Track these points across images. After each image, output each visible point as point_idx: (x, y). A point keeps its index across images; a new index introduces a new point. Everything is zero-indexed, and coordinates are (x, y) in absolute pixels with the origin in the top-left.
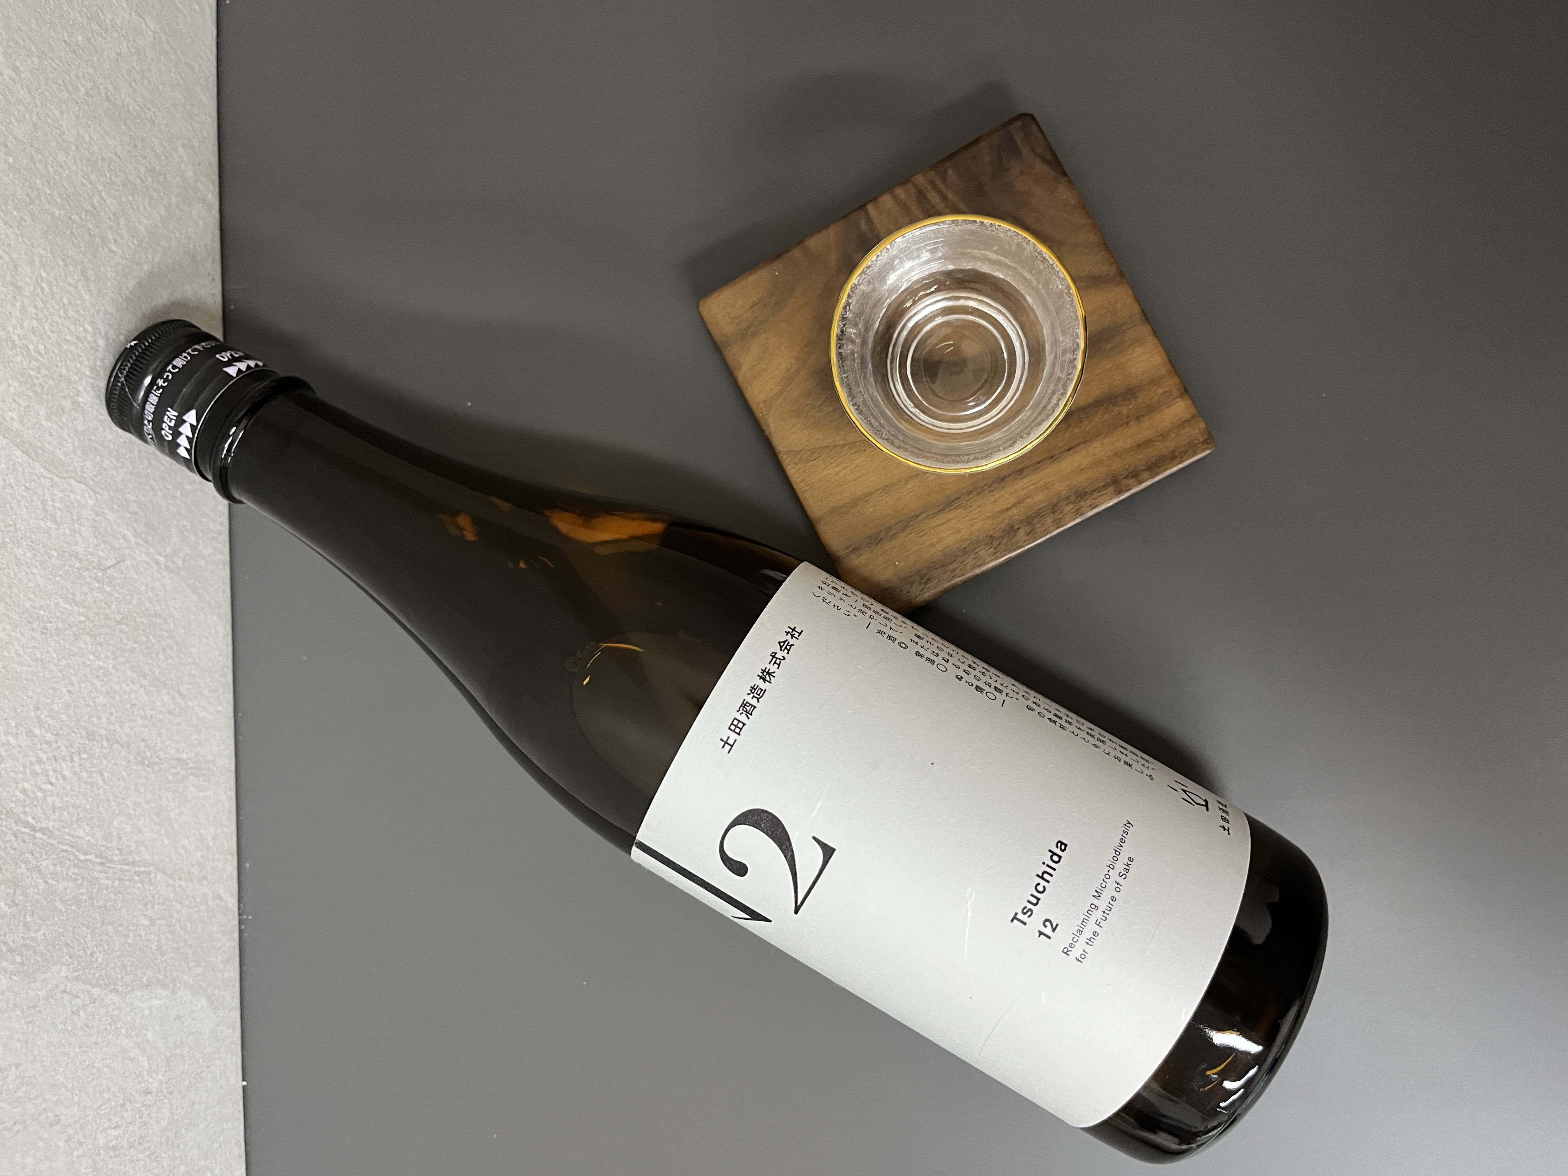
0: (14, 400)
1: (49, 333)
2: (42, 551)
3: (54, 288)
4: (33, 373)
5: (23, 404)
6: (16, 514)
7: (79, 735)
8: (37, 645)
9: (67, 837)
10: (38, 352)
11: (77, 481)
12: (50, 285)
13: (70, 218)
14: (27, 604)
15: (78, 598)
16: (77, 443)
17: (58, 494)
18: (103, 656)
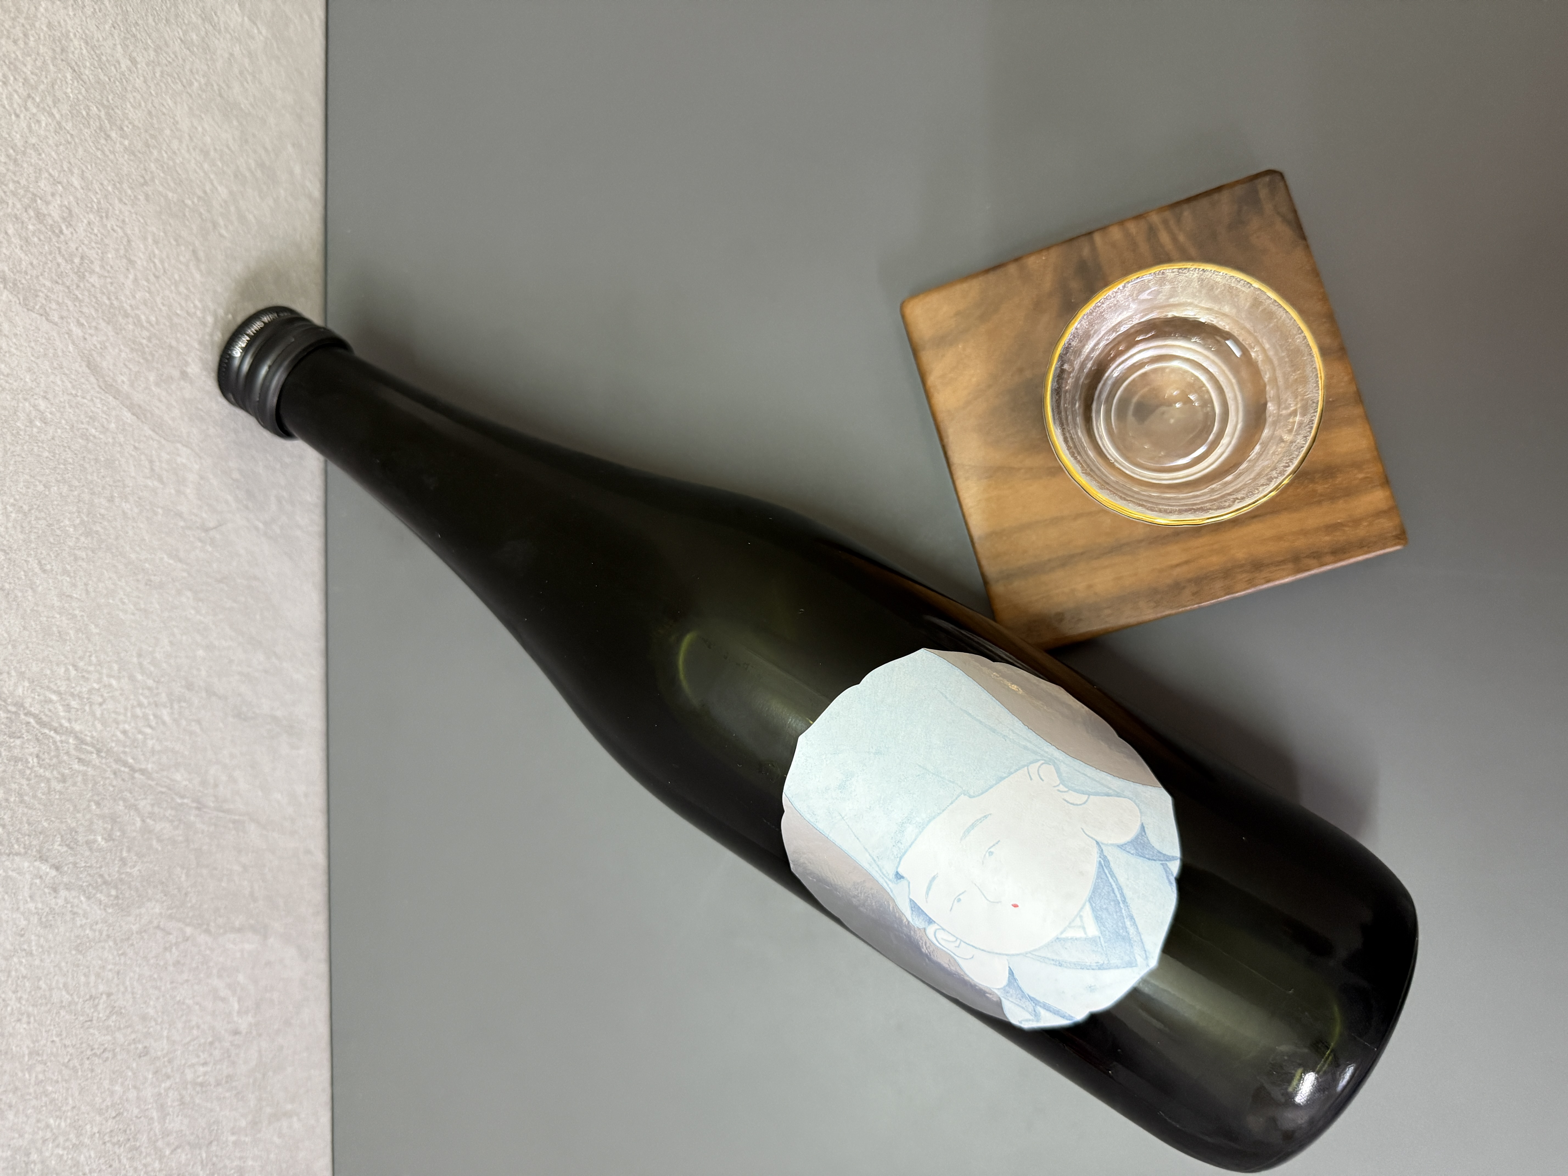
0: (125, 364)
1: (160, 306)
2: (148, 508)
3: (166, 265)
4: (144, 342)
5: (133, 369)
6: (124, 471)
7: (179, 684)
8: (141, 595)
9: (165, 780)
10: (149, 322)
11: (184, 446)
12: (162, 261)
13: (183, 201)
14: (133, 556)
15: (182, 554)
16: (184, 410)
17: (165, 456)
18: (204, 612)
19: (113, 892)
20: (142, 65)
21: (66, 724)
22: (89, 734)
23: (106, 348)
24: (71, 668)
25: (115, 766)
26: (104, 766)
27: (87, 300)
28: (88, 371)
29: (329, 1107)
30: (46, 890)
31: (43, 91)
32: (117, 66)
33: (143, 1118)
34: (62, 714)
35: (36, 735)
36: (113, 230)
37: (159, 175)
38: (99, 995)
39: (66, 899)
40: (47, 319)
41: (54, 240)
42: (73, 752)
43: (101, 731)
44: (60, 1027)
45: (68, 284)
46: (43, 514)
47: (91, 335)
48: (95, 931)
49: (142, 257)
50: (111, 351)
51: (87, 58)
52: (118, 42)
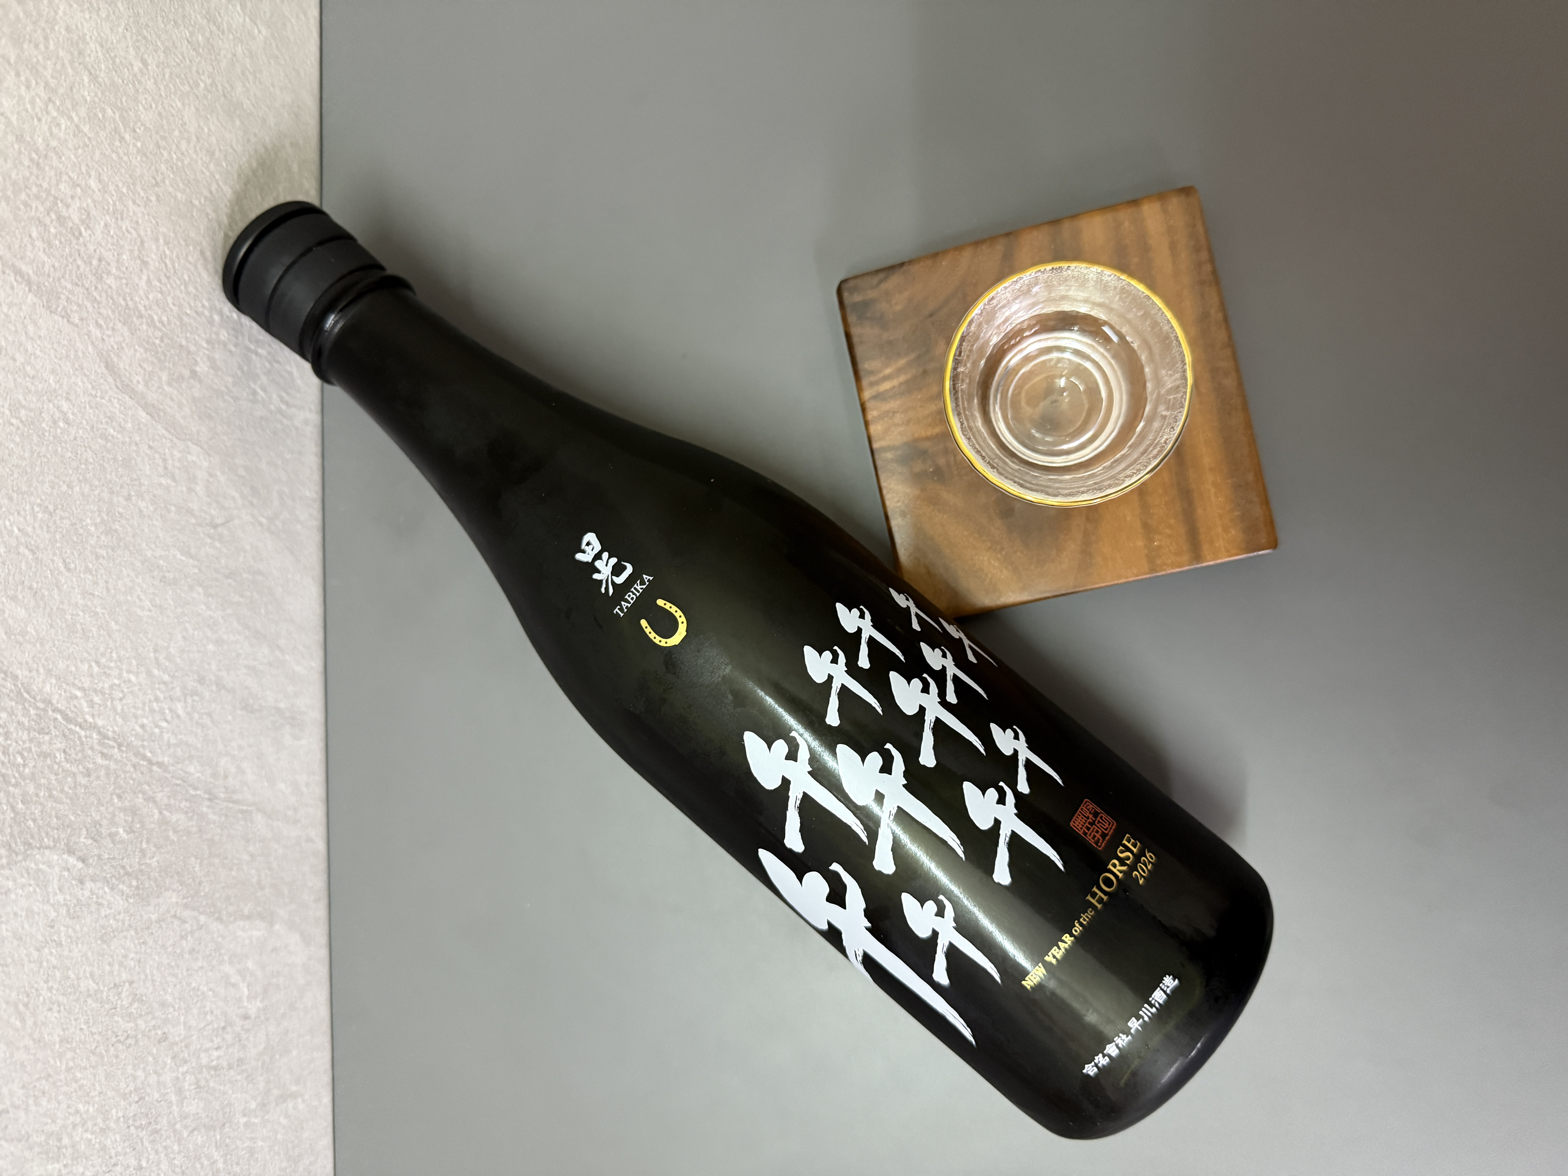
0: (140, 365)
1: (171, 306)
2: (162, 505)
3: (176, 265)
4: (157, 342)
5: (147, 369)
6: (140, 470)
7: (191, 678)
8: (156, 592)
9: (180, 772)
10: (161, 322)
11: (194, 444)
12: (172, 262)
13: (191, 202)
14: (149, 554)
15: (193, 551)
16: (194, 408)
17: (177, 455)
18: (213, 607)
19: (134, 883)
20: (152, 67)
21: (90, 720)
22: (111, 729)
23: (122, 348)
24: (93, 664)
25: (134, 760)
26: (125, 760)
27: (104, 301)
28: (105, 372)
29: (330, 1088)
30: (74, 882)
31: (63, 95)
32: (130, 68)
33: (162, 1102)
34: (86, 710)
35: (63, 731)
36: (128, 231)
37: (169, 177)
38: (122, 984)
39: (91, 891)
40: (68, 321)
41: (74, 242)
42: (97, 747)
43: (122, 725)
44: (87, 1015)
45: (87, 286)
46: (67, 514)
47: (109, 336)
48: (117, 921)
49: (154, 257)
50: (127, 351)
51: (102, 61)
52: (130, 45)
